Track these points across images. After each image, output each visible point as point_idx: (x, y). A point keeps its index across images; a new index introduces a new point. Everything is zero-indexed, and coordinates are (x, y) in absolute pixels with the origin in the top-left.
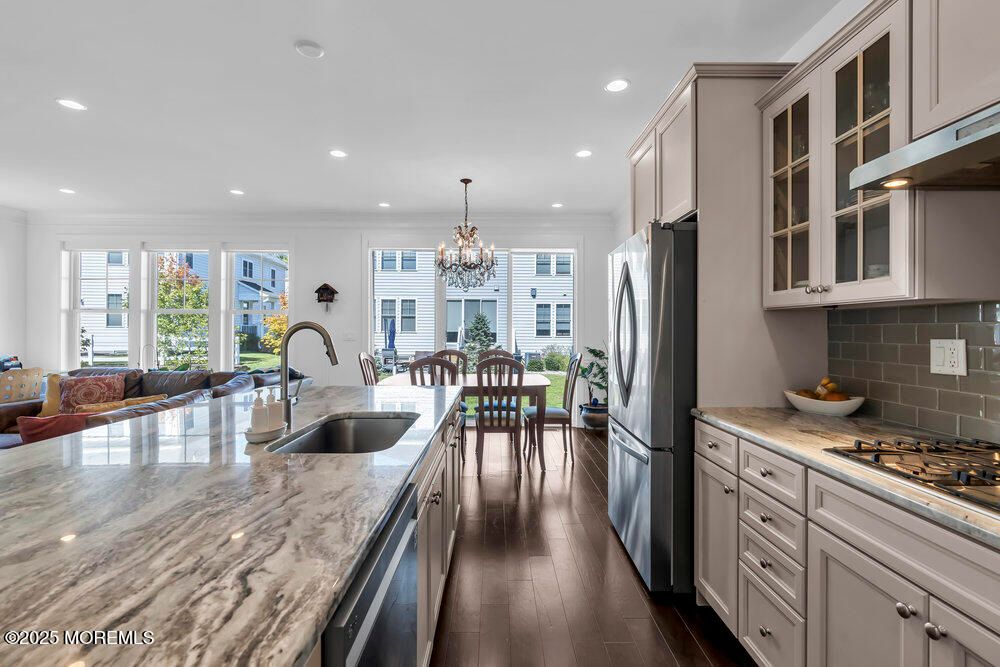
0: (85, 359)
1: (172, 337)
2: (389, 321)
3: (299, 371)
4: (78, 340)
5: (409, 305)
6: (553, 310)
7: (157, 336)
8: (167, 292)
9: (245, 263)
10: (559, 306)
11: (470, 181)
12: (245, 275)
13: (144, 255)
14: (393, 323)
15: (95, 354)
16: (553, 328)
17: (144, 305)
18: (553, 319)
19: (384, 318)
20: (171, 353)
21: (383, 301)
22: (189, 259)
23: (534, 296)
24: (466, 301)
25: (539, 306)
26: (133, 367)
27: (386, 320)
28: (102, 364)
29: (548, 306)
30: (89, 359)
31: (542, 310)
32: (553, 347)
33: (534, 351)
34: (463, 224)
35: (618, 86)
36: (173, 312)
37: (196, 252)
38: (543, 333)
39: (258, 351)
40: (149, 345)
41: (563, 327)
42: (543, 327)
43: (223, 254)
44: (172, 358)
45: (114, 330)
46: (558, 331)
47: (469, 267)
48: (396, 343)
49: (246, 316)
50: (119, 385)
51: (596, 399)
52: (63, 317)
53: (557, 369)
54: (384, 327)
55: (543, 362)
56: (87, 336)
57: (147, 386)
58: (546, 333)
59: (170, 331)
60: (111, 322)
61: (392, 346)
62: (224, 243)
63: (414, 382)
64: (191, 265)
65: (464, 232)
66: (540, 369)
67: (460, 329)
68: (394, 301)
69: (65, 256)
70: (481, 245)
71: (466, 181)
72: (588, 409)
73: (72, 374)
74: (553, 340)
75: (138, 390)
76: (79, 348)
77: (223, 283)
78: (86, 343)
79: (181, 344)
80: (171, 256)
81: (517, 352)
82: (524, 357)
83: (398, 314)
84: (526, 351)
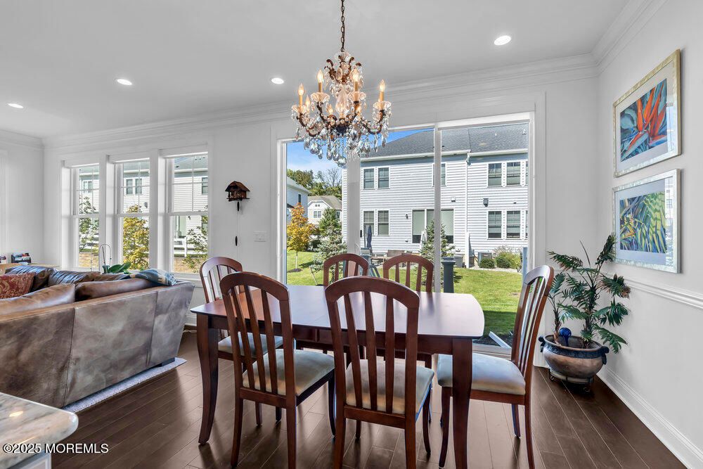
5: (384, 214)
6: (504, 216)
10: (509, 213)
13: (110, 167)
16: (504, 231)
18: (504, 223)
23: (486, 205)
24: (428, 210)
25: (491, 213)
27: (365, 227)
29: (499, 213)
31: (493, 216)
32: (504, 248)
33: (486, 251)
38: (494, 235)
41: (513, 231)
42: (494, 231)
43: (160, 160)
46: (508, 234)
48: (373, 243)
51: (567, 330)
52: (64, 220)
53: (508, 267)
55: (494, 260)
58: (498, 235)
61: (369, 246)
66: (492, 266)
67: (423, 233)
68: (373, 212)
69: (66, 174)
72: (554, 348)
74: (504, 243)
81: (471, 252)
82: (477, 256)
83: (376, 222)
84: (479, 251)
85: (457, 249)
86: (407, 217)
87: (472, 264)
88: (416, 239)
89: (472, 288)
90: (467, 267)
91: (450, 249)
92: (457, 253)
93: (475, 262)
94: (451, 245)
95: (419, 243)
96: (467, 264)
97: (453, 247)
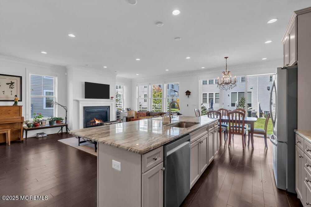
0: (140, 109)
1: (156, 104)
2: (211, 100)
3: (180, 113)
4: (139, 105)
5: (218, 94)
7: (152, 104)
8: (155, 93)
9: (172, 85)
11: (228, 57)
12: (172, 88)
13: (150, 86)
14: (212, 101)
15: (142, 108)
17: (150, 97)
19: (210, 99)
20: (156, 108)
21: (209, 94)
22: (160, 86)
24: (239, 92)
26: (148, 111)
27: (210, 100)
28: (144, 110)
30: (141, 109)
33: (268, 111)
34: (225, 71)
35: (273, 21)
36: (156, 98)
37: (161, 84)
39: (175, 108)
40: (151, 106)
43: (165, 85)
44: (156, 109)
45: (146, 103)
47: (227, 84)
48: (213, 106)
49: (172, 99)
50: (146, 114)
52: (137, 100)
54: (209, 102)
56: (141, 104)
57: (150, 114)
59: (156, 103)
60: (145, 101)
61: (212, 107)
62: (165, 82)
63: (209, 117)
64: (160, 87)
65: (225, 73)
67: (236, 102)
68: (213, 94)
69: (137, 87)
70: (231, 76)
71: (226, 58)
73: (138, 111)
75: (149, 115)
76: (139, 106)
77: (165, 91)
78: (140, 105)
79: (158, 106)
80: (157, 85)
81: (260, 111)
82: (264, 113)
83: (214, 98)
84: (265, 110)
85: (253, 109)
86: (229, 96)
87: (261, 116)
88: (233, 105)
89: (260, 126)
90: (259, 117)
91: (250, 109)
92: (253, 111)
93: (263, 115)
94: (250, 108)
95: (235, 106)
96: (258, 116)
97: (251, 109)
